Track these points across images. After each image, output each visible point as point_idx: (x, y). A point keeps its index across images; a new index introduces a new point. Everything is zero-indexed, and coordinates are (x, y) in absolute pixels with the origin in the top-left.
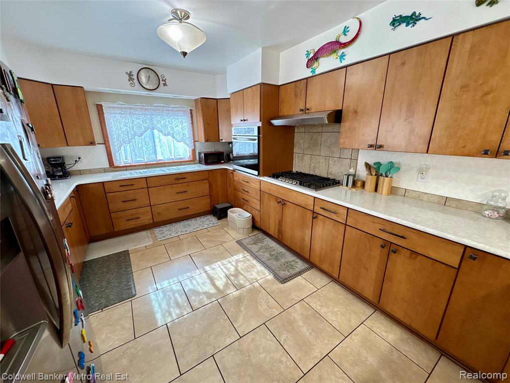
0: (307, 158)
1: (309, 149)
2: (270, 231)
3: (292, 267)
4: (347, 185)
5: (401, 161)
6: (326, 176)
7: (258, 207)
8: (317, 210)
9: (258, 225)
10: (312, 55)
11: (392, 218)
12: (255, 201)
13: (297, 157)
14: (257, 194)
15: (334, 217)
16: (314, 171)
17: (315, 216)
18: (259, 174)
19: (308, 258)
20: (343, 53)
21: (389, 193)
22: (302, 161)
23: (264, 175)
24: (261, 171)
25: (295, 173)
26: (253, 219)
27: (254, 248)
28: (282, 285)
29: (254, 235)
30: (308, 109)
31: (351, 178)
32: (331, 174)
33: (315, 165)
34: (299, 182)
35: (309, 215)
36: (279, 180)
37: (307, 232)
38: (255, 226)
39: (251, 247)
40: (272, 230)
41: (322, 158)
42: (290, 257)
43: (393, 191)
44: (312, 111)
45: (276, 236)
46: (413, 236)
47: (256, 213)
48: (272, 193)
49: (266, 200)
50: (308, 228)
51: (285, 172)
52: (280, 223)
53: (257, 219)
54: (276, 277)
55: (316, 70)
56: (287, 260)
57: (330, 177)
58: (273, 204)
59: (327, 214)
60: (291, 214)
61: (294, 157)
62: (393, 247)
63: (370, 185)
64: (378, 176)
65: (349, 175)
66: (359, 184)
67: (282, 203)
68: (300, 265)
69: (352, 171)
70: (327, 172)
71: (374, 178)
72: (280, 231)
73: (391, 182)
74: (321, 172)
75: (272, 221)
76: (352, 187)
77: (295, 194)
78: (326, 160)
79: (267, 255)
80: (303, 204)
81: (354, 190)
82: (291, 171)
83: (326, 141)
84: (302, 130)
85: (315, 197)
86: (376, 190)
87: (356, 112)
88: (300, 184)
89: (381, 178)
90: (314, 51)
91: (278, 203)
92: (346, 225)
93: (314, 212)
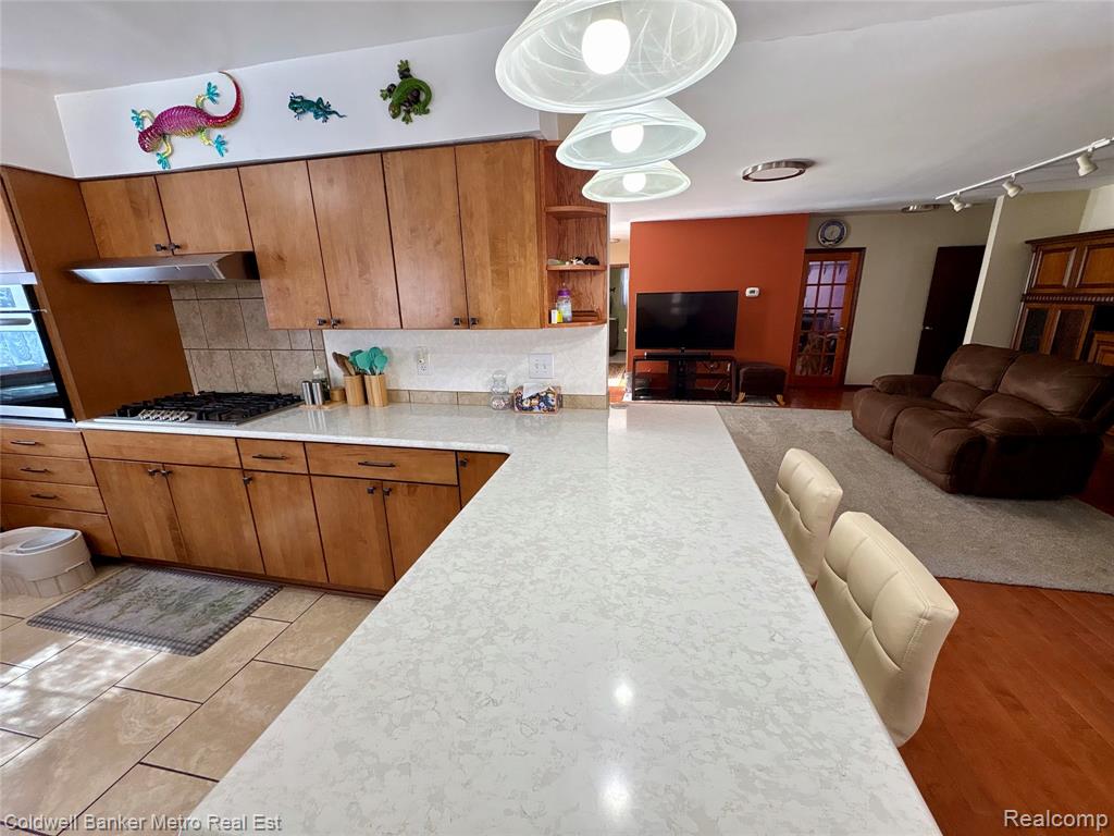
0: (220, 358)
1: (221, 338)
2: (153, 552)
3: (226, 608)
4: (314, 402)
5: (390, 346)
6: (274, 391)
7: (98, 505)
8: (249, 462)
9: (111, 549)
10: (148, 124)
11: (371, 439)
12: (81, 490)
13: (194, 358)
14: (81, 469)
15: (284, 466)
16: (246, 386)
17: (248, 475)
18: (70, 416)
19: (263, 572)
20: (220, 136)
21: (386, 402)
22: (211, 366)
23: (90, 416)
24: (77, 404)
25: (196, 397)
26: (89, 540)
27: (103, 614)
28: (197, 657)
29: (101, 583)
30: (178, 247)
31: (317, 387)
32: (284, 386)
33: (245, 373)
34: (195, 414)
35: (236, 480)
36: (139, 419)
37: (243, 518)
38: (101, 557)
39: (90, 616)
40: (158, 548)
41: (257, 355)
42: (219, 590)
43: (391, 397)
44: (190, 251)
45: (173, 558)
46: (404, 459)
47: (95, 522)
48: (127, 454)
49: (115, 478)
50: (243, 508)
51: (168, 398)
52: (174, 522)
53: (105, 536)
54: (179, 648)
55: (171, 160)
56: (211, 600)
57: (284, 391)
58: (140, 480)
59: (270, 465)
60: (194, 492)
61: (188, 359)
62: (387, 486)
63: (353, 394)
64: (361, 374)
65: (314, 381)
66: (337, 395)
67: (164, 472)
68: (249, 594)
69: (318, 373)
70: (274, 383)
71: (356, 379)
72: (179, 542)
73: (383, 383)
74: (262, 384)
75: (150, 526)
76: (324, 404)
77: (189, 443)
78: (264, 357)
79: (150, 611)
80: (214, 459)
81: (326, 408)
82: (185, 394)
83: (253, 316)
84: (190, 293)
85: (236, 438)
86: (366, 401)
87: (281, 258)
88: (200, 418)
89: (366, 377)
90: (152, 116)
91: (152, 474)
92: (309, 474)
93: (243, 471)
